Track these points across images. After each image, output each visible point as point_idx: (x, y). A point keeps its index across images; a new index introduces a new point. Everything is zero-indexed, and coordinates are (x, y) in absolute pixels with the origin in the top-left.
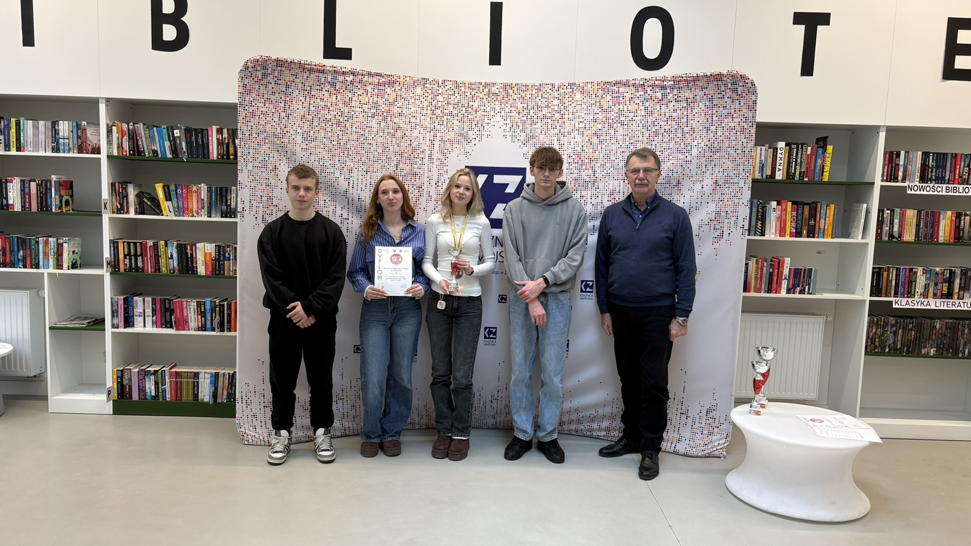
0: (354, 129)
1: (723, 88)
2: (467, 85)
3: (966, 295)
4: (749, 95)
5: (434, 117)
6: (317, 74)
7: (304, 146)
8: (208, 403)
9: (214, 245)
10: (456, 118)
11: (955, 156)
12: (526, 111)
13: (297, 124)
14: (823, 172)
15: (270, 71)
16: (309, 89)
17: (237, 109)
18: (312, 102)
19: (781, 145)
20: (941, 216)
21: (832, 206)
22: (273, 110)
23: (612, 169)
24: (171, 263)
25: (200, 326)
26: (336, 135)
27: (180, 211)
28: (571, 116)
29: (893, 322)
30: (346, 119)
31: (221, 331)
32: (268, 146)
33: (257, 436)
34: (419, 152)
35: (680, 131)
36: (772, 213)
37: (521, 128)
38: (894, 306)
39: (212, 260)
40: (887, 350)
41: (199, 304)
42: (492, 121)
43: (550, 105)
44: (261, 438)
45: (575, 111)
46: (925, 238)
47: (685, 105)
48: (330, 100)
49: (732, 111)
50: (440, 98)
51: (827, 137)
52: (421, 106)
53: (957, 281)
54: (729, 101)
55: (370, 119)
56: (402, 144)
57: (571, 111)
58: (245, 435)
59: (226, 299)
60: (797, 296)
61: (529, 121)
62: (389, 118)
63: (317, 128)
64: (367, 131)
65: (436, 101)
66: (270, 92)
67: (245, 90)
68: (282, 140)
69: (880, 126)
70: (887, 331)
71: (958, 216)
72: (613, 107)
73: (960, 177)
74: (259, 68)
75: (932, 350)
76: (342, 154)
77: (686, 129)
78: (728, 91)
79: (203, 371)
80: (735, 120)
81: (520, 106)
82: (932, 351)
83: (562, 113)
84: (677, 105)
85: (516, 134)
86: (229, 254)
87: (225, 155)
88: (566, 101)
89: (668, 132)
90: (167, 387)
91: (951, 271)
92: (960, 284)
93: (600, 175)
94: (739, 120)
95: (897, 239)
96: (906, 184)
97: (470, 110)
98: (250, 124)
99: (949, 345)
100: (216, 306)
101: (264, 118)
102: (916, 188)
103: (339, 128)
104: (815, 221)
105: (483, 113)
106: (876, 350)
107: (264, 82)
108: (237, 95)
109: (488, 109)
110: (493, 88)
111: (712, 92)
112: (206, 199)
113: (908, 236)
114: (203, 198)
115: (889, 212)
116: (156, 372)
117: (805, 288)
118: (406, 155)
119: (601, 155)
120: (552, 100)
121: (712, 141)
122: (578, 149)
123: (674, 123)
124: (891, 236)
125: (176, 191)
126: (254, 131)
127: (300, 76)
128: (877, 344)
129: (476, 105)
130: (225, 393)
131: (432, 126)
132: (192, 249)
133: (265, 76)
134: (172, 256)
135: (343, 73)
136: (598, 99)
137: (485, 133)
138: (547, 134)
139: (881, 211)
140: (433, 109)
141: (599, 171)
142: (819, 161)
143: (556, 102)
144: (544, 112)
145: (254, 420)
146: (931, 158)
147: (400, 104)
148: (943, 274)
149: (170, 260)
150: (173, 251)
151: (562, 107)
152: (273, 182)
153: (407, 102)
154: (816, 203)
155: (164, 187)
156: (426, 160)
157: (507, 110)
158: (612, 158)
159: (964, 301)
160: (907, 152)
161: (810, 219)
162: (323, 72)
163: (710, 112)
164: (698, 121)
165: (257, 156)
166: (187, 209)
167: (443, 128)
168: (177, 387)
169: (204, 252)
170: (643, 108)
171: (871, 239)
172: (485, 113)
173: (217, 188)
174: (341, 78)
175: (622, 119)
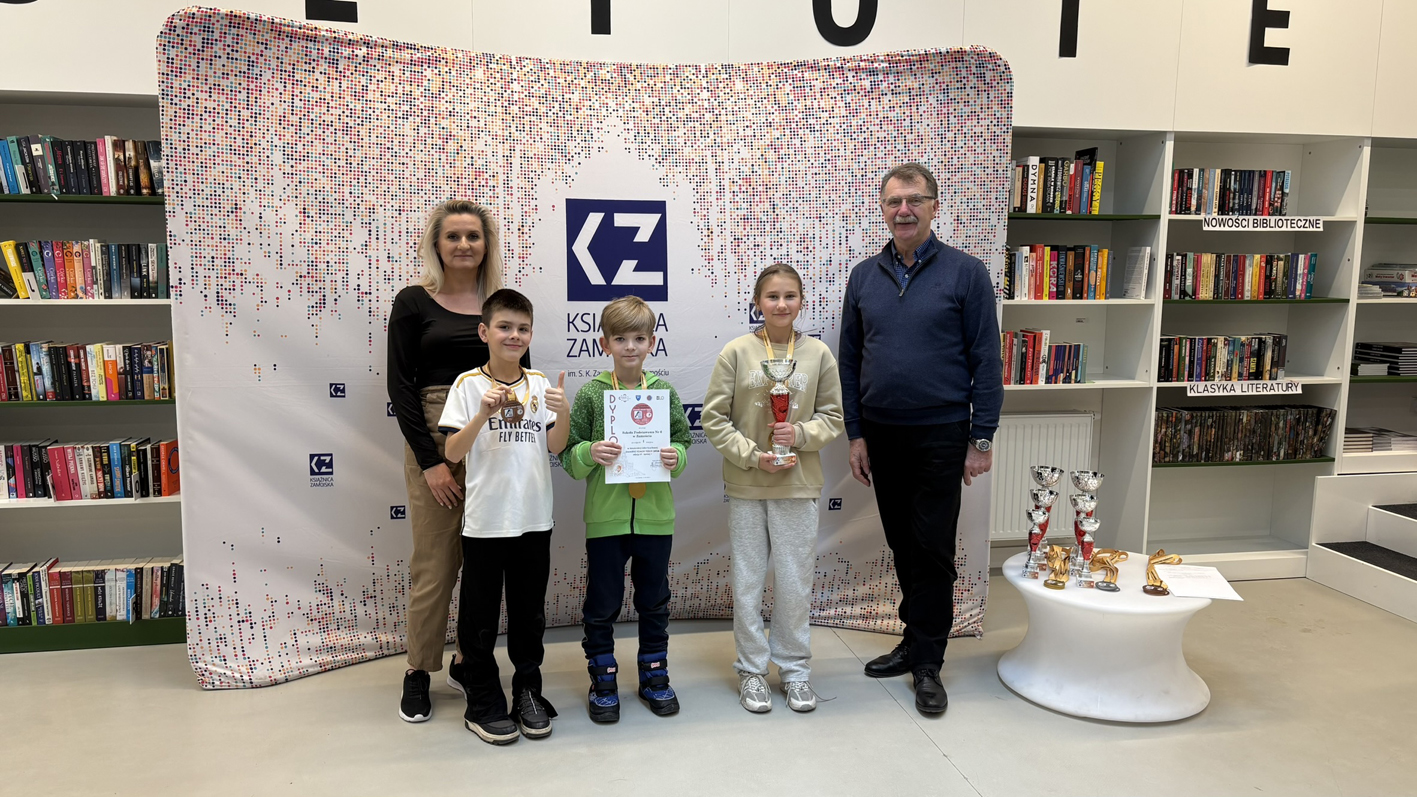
0: (374, 139)
1: (964, 73)
2: (558, 66)
3: (1281, 373)
4: (1002, 83)
5: (509, 118)
6: (304, 43)
7: (288, 169)
8: (124, 623)
9: (121, 346)
10: (544, 120)
11: (1263, 174)
12: (657, 109)
13: (272, 131)
14: (1092, 200)
15: (216, 35)
16: (290, 68)
17: (158, 102)
18: (297, 92)
19: (1034, 160)
20: (1247, 262)
21: (1106, 252)
22: (227, 106)
23: (800, 201)
24: (40, 382)
25: (102, 489)
26: (343, 149)
27: (49, 288)
28: (730, 117)
29: (1188, 417)
30: (359, 121)
31: (142, 496)
32: (221, 168)
33: (229, 673)
34: (486, 176)
35: (900, 140)
36: (1024, 264)
37: (652, 136)
38: (1189, 394)
39: (119, 374)
40: (1180, 458)
41: (98, 453)
42: (604, 125)
43: (695, 100)
44: (237, 675)
45: (736, 108)
46: (1227, 293)
47: (907, 99)
48: (329, 89)
49: (978, 109)
50: (515, 86)
51: (1096, 148)
52: (485, 99)
53: (1269, 355)
54: (972, 93)
55: (400, 121)
56: (458, 164)
57: (729, 109)
58: (207, 674)
59: (148, 441)
60: (1060, 386)
61: (664, 126)
62: (432, 120)
63: (308, 138)
64: (396, 142)
65: (509, 91)
66: (219, 73)
67: (171, 70)
68: (247, 159)
69: (1165, 133)
70: (1180, 430)
71: (1269, 261)
72: (795, 103)
73: (1270, 204)
74: (196, 30)
75: (1238, 453)
76: (354, 182)
77: (910, 137)
78: (971, 77)
79: (112, 567)
80: (982, 122)
81: (648, 101)
82: (1238, 456)
83: (716, 112)
84: (895, 100)
85: (645, 146)
86: (150, 362)
87: (132, 188)
88: (721, 94)
89: (883, 141)
90: (46, 600)
91: (1260, 339)
92: (1273, 358)
93: (783, 212)
94: (987, 122)
95: (1191, 297)
96: (1201, 217)
97: (566, 106)
98: (186, 130)
99: (1259, 445)
100: (130, 454)
101: (210, 120)
102: (1214, 222)
103: (347, 138)
104: (1083, 274)
105: (589, 112)
106: (1167, 459)
107: (206, 54)
108: (156, 78)
109: (597, 106)
110: (600, 72)
111: (947, 79)
112: (99, 267)
113: (1204, 292)
114: (93, 264)
115: (1180, 258)
116: (22, 576)
117: (1070, 374)
118: (465, 182)
119: (783, 179)
120: (699, 91)
121: (949, 155)
122: (746, 170)
123: (891, 127)
124: (1183, 293)
125: (41, 253)
126: (193, 142)
127: (272, 45)
128: (1168, 450)
129: (575, 98)
130: (157, 601)
131: (506, 133)
132: (77, 356)
133: (206, 43)
134: (39, 369)
135: (350, 43)
136: (771, 90)
137: (596, 145)
138: (695, 146)
139: (1169, 257)
140: (506, 104)
141: (780, 205)
142: (1086, 185)
143: (705, 94)
144: (687, 111)
145: (222, 646)
146: (1233, 177)
147: (450, 95)
148: (1250, 345)
149: (37, 377)
150: (41, 359)
151: (716, 103)
152: (233, 233)
153: (461, 93)
154: (1084, 248)
155: (17, 247)
156: (500, 190)
157: (627, 107)
158: (801, 183)
159: (1278, 381)
160: (1202, 171)
161: (1076, 270)
162: (314, 39)
163: (945, 111)
164: (927, 125)
165: (202, 187)
166: (65, 285)
167: (524, 137)
168: (64, 600)
169: (101, 361)
170: (842, 104)
171: (1157, 299)
172: (592, 112)
173: (119, 247)
174: (347, 52)
175: (811, 121)
